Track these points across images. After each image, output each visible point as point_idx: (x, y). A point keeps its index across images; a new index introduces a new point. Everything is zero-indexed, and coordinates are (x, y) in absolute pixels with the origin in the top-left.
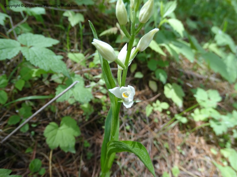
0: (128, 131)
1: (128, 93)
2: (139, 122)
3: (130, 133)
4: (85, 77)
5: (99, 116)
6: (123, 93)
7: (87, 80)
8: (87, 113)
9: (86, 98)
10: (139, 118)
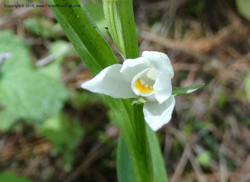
0: (207, 170)
1: (149, 75)
2: (235, 131)
3: (216, 174)
4: (29, 33)
5: (104, 145)
6: (135, 79)
7: (38, 41)
8: (64, 146)
9: (46, 102)
10: (231, 120)
